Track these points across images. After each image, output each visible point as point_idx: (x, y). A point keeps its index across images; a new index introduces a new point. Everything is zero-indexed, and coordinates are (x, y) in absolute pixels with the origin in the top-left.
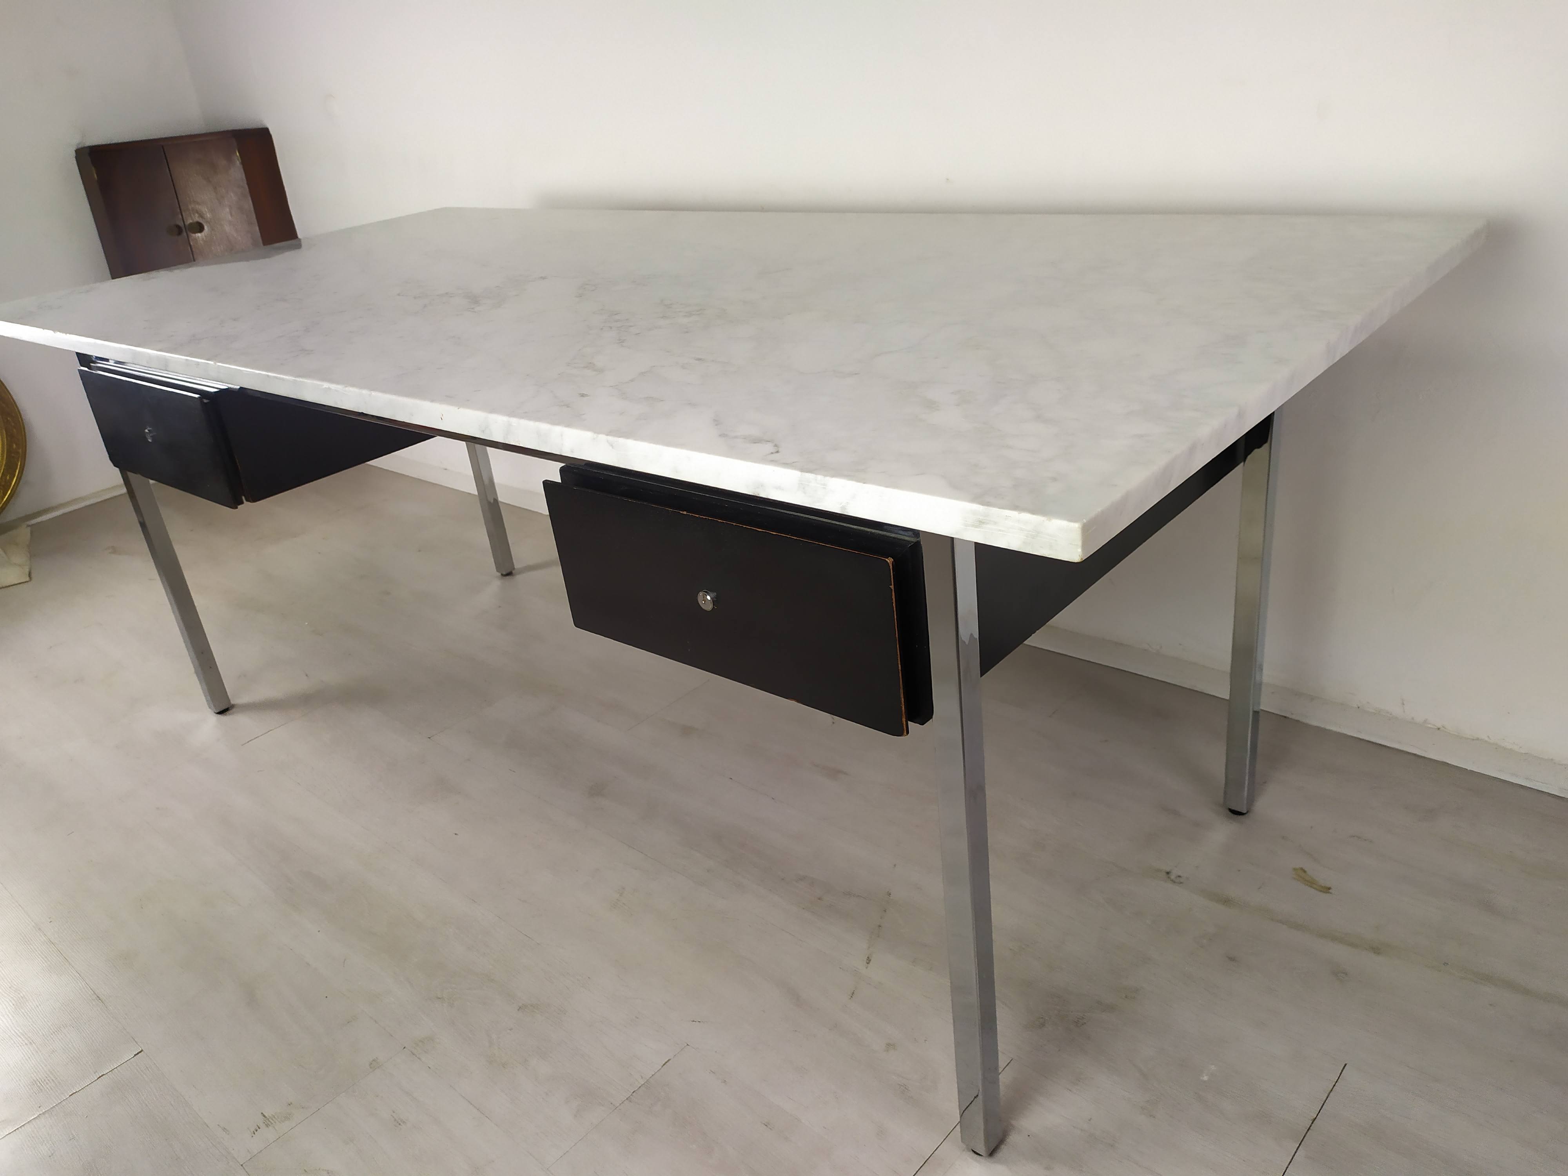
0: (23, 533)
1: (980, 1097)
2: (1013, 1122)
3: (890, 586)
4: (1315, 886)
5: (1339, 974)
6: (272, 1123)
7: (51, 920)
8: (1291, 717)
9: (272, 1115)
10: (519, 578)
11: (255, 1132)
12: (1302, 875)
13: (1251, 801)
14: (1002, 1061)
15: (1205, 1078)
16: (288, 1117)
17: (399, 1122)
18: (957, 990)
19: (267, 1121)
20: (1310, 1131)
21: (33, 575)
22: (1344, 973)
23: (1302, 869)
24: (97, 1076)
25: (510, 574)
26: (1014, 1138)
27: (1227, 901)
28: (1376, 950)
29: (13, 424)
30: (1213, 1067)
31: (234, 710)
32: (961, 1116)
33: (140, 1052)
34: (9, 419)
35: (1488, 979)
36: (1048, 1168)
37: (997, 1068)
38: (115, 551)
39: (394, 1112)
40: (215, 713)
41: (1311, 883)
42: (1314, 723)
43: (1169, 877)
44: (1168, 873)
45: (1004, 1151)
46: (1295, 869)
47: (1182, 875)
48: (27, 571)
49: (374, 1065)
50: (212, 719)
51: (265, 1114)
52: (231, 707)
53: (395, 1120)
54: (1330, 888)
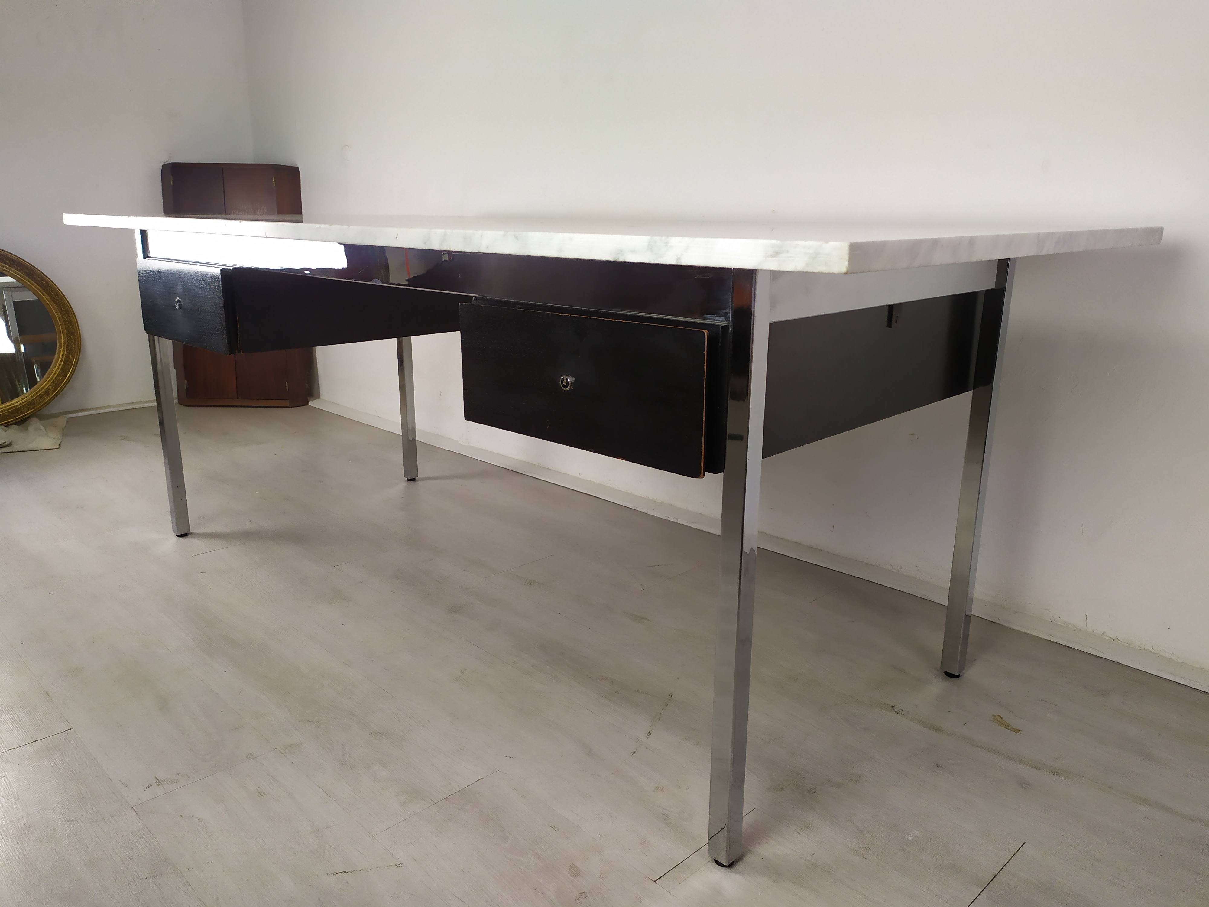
0: (62, 421)
1: (726, 828)
2: (750, 848)
3: (704, 352)
4: (1008, 728)
5: (1024, 784)
6: (162, 784)
7: (23, 642)
8: (998, 622)
9: (164, 779)
10: (419, 483)
11: (148, 788)
12: (999, 720)
13: (962, 668)
14: (746, 809)
15: (910, 838)
16: (175, 781)
17: (261, 794)
18: (716, 760)
19: (159, 782)
20: (992, 882)
21: (62, 446)
22: (1028, 784)
23: (999, 716)
24: (33, 740)
25: (413, 480)
26: (749, 858)
27: (938, 730)
28: (1055, 772)
29: (73, 341)
30: (917, 832)
31: (191, 536)
32: (709, 841)
33: (70, 729)
34: (71, 337)
35: (1144, 801)
36: (775, 881)
37: (742, 813)
38: (125, 438)
39: (259, 787)
40: (177, 536)
41: (1006, 726)
42: (1015, 627)
43: (894, 710)
44: (892, 707)
45: (741, 866)
46: (994, 716)
47: (903, 709)
48: (59, 442)
49: (250, 756)
50: (174, 539)
51: (157, 778)
52: (189, 533)
53: (259, 792)
54: (1020, 730)
